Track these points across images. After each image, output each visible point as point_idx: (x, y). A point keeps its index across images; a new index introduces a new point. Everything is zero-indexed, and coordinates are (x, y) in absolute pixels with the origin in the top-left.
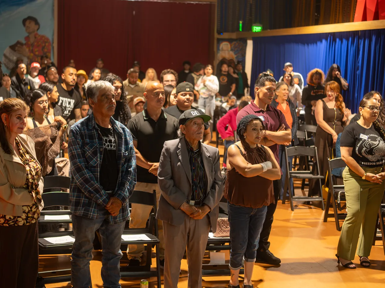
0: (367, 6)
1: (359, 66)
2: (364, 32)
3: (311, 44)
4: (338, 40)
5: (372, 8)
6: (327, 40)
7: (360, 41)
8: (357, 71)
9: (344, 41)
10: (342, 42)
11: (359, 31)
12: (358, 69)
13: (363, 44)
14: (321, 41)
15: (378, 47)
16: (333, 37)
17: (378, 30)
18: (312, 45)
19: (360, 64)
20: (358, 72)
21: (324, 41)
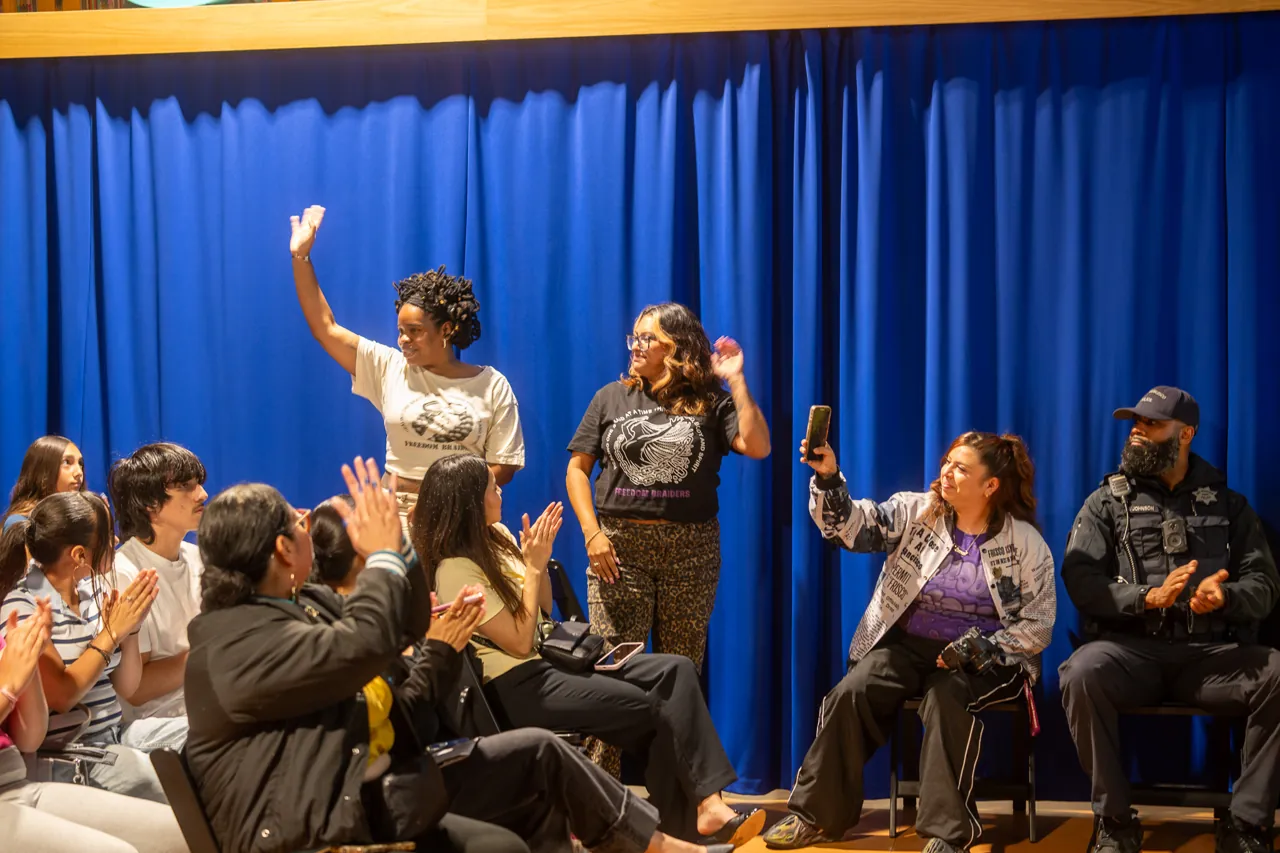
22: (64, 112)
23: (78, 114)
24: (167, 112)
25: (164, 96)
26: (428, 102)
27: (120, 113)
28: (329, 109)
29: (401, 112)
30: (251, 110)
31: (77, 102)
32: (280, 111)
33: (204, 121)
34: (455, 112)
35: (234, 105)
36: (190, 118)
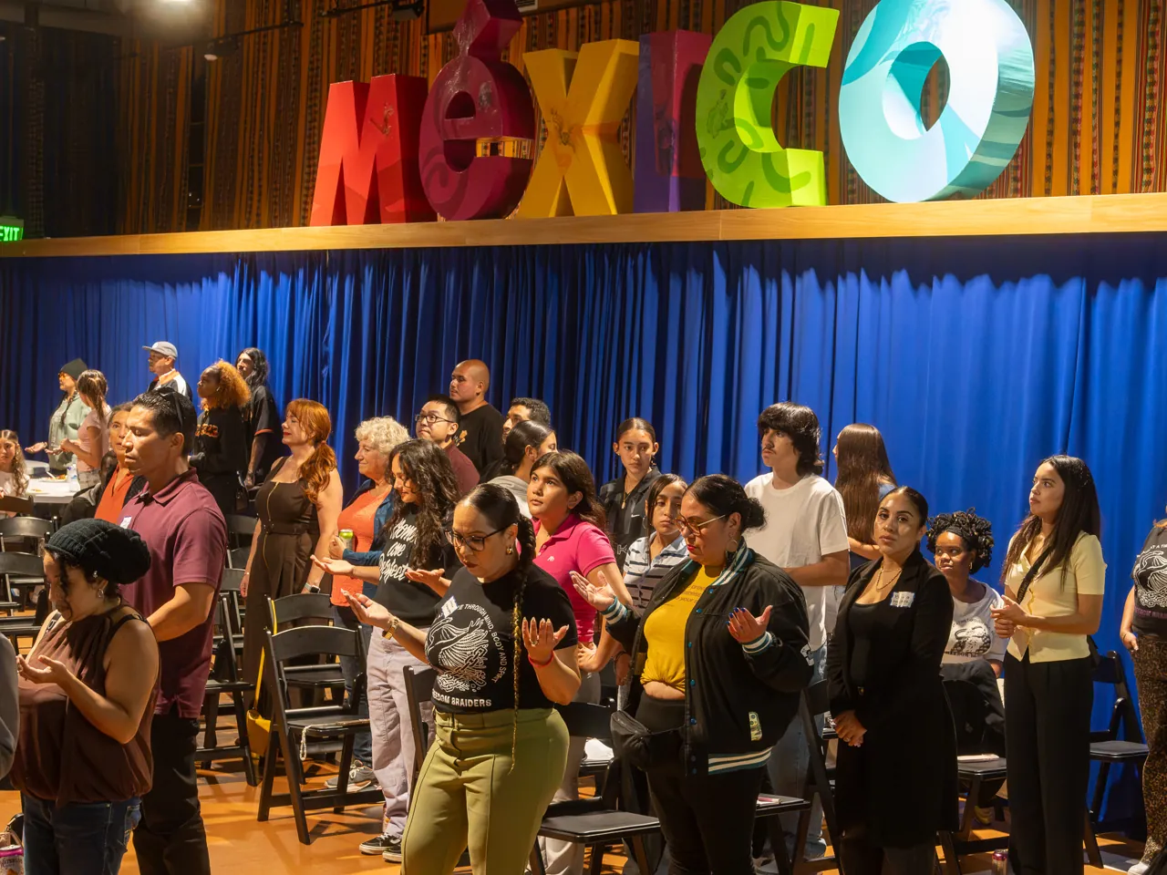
0: (347, 182)
1: (327, 354)
2: (340, 255)
3: (182, 284)
4: (263, 275)
5: (359, 188)
6: (231, 275)
7: (329, 280)
8: (322, 368)
9: (283, 279)
10: (276, 283)
11: (325, 251)
12: (325, 362)
13: (339, 292)
14: (215, 279)
15: (380, 301)
16: (249, 266)
17: (380, 250)
18: (187, 286)
19: (331, 348)
20: (326, 371)
21: (222, 277)
22: (844, 278)
23: (851, 279)
24: (901, 279)
25: (899, 270)
26: (1058, 282)
27: (874, 280)
28: (997, 283)
29: (1039, 286)
30: (950, 282)
31: (851, 271)
32: (968, 284)
33: (923, 288)
34: (1074, 290)
35: (941, 279)
36: (915, 285)
